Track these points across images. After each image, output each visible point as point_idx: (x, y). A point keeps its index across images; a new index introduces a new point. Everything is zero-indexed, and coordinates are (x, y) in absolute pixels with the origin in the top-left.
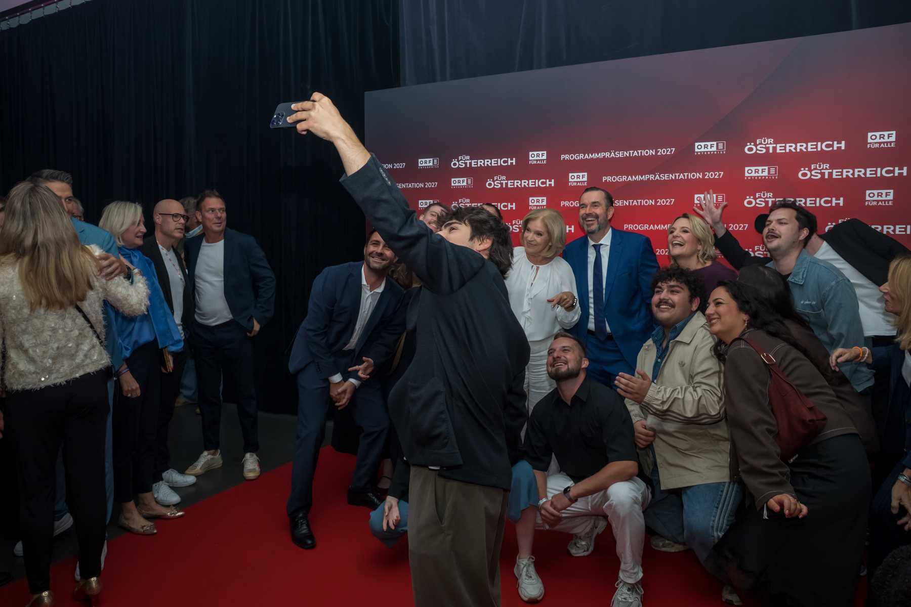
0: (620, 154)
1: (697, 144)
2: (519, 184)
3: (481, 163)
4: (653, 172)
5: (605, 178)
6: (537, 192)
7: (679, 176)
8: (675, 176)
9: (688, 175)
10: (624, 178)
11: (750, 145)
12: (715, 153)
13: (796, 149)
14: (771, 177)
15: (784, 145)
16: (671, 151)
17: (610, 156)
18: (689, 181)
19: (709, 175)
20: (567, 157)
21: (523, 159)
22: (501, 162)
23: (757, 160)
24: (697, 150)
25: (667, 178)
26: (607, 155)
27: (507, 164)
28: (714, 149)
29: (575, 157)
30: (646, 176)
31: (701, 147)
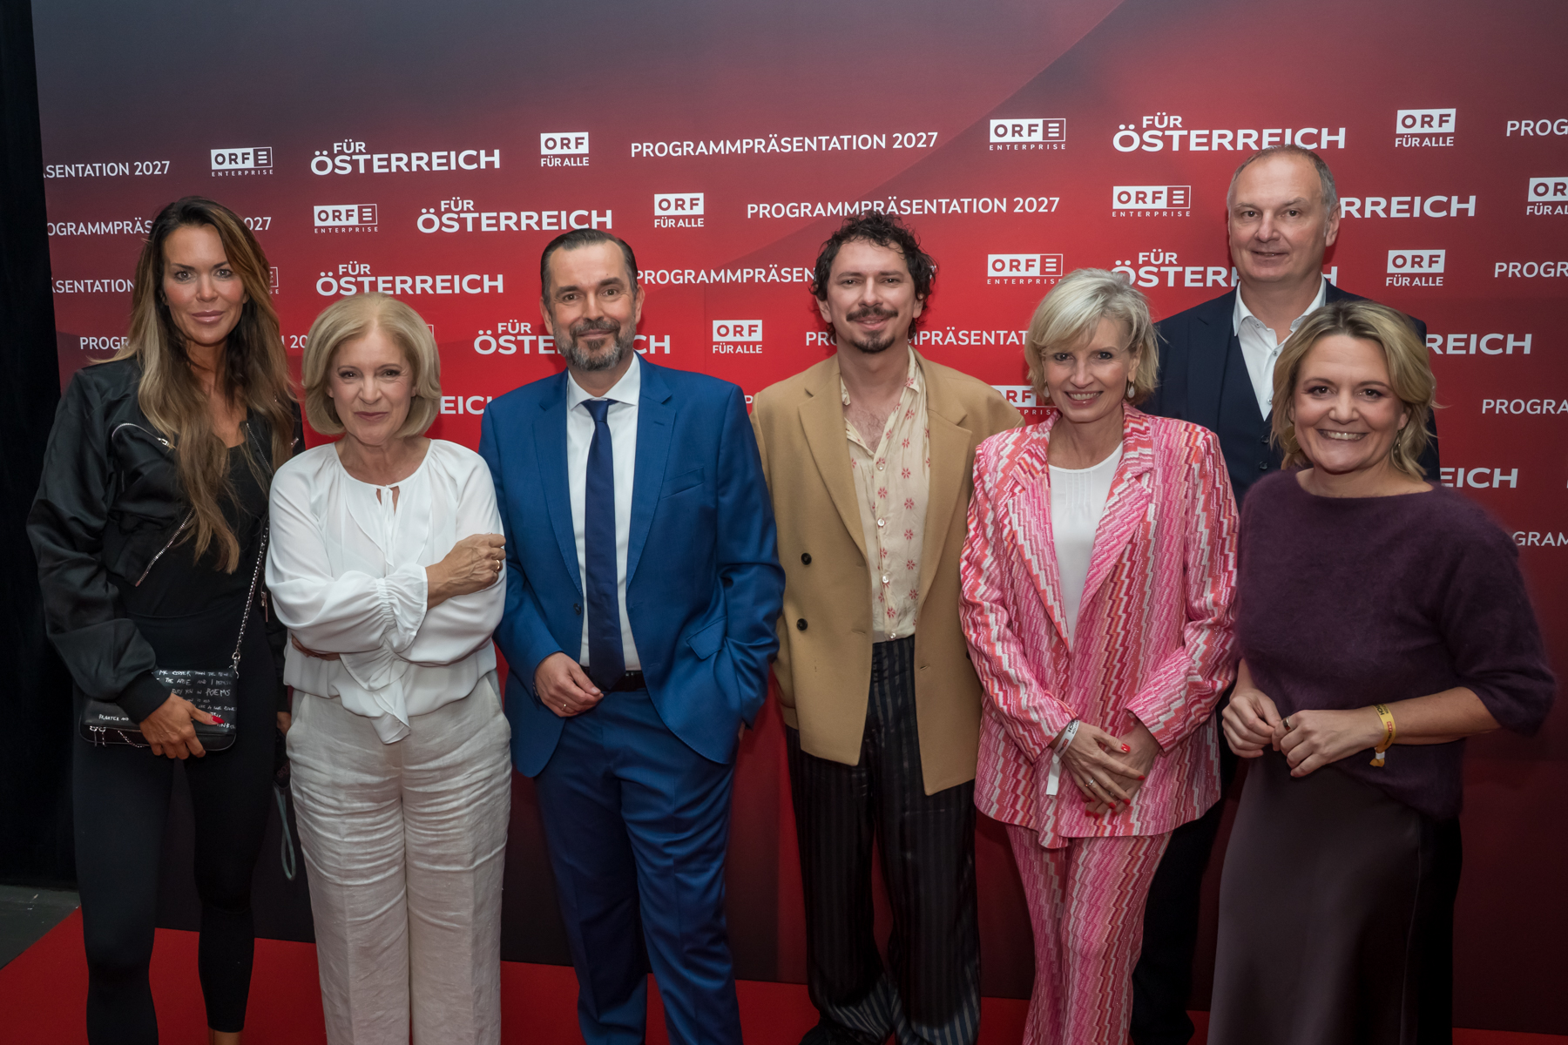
0: (792, 145)
1: (994, 123)
2: (511, 223)
3: (399, 161)
4: (881, 194)
5: (753, 209)
7: (948, 205)
8: (939, 205)
9: (971, 204)
10: (804, 209)
11: (1127, 129)
12: (1041, 147)
13: (1234, 143)
14: (1176, 212)
16: (929, 139)
17: (765, 149)
18: (972, 218)
19: (1026, 205)
20: (647, 149)
21: (522, 152)
22: (459, 160)
23: (1143, 168)
24: (993, 138)
25: (917, 210)
26: (758, 145)
27: (475, 166)
28: (1038, 137)
29: (670, 149)
30: (863, 203)
31: (1006, 132)
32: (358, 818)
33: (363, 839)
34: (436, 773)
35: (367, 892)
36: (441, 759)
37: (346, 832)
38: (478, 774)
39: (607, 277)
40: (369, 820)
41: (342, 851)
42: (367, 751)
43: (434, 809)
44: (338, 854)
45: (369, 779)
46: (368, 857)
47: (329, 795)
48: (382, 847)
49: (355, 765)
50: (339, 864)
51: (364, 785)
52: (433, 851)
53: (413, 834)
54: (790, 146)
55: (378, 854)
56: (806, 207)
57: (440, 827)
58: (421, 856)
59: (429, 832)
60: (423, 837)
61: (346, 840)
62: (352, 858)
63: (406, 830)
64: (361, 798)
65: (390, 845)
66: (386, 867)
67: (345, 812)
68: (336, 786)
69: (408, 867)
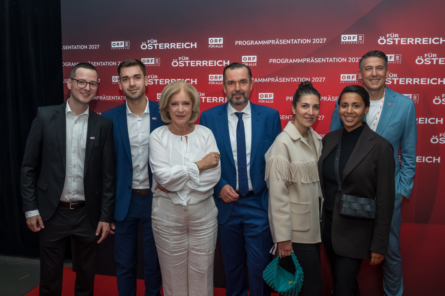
0: (283, 42)
1: (343, 36)
2: (200, 64)
3: (167, 46)
4: (309, 56)
5: (271, 60)
6: (215, 70)
7: (329, 60)
8: (326, 60)
9: (336, 60)
10: (286, 61)
11: (382, 38)
12: (356, 43)
13: (414, 42)
14: (397, 62)
15: (406, 39)
16: (323, 40)
17: (275, 43)
18: (336, 63)
19: (352, 60)
20: (240, 43)
21: (203, 44)
22: (185, 45)
23: (387, 49)
24: (342, 40)
25: (320, 61)
26: (273, 42)
27: (189, 47)
28: (356, 40)
29: (247, 43)
30: (304, 59)
31: (346, 38)
32: (176, 236)
33: (177, 242)
34: (199, 224)
35: (178, 257)
36: (200, 220)
37: (172, 240)
38: (211, 225)
39: (242, 79)
40: (179, 237)
41: (171, 246)
42: (179, 217)
43: (197, 235)
44: (170, 246)
45: (179, 225)
46: (178, 247)
47: (167, 229)
48: (182, 245)
49: (175, 221)
50: (170, 250)
51: (177, 227)
52: (197, 248)
53: (191, 242)
54: (282, 42)
55: (181, 247)
56: (287, 60)
57: (199, 240)
58: (193, 249)
59: (196, 242)
60: (194, 243)
61: (172, 242)
62: (174, 248)
63: (189, 241)
64: (176, 230)
65: (185, 244)
66: (183, 251)
67: (172, 234)
68: (168, 227)
69: (189, 252)
